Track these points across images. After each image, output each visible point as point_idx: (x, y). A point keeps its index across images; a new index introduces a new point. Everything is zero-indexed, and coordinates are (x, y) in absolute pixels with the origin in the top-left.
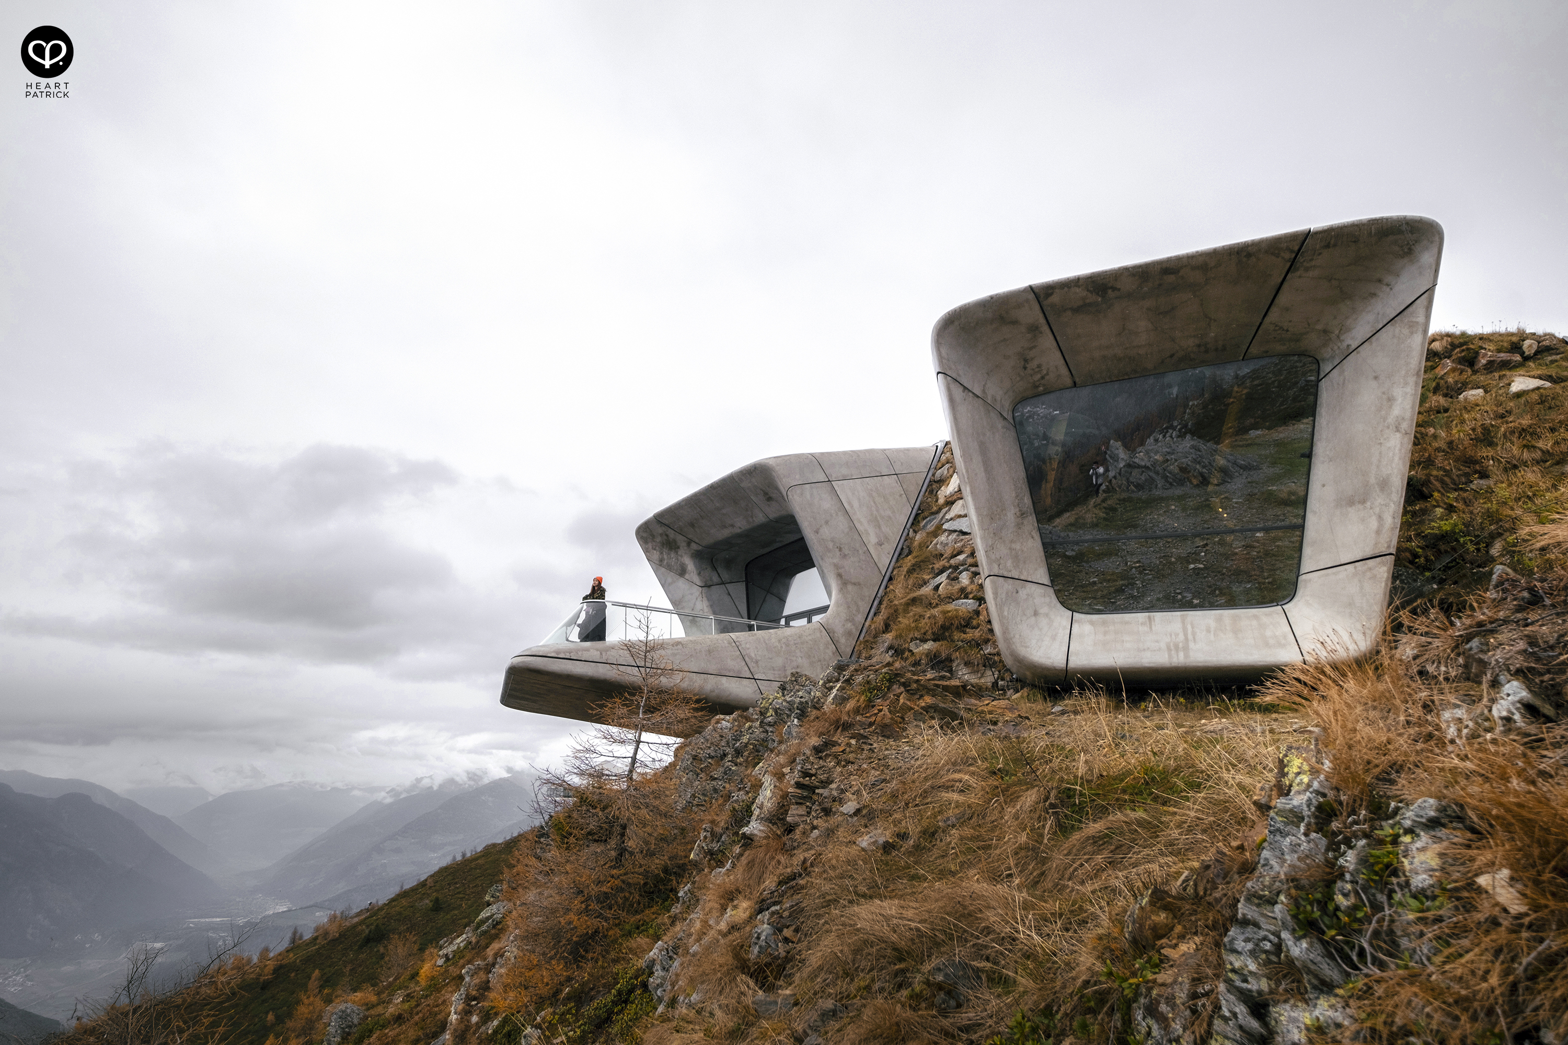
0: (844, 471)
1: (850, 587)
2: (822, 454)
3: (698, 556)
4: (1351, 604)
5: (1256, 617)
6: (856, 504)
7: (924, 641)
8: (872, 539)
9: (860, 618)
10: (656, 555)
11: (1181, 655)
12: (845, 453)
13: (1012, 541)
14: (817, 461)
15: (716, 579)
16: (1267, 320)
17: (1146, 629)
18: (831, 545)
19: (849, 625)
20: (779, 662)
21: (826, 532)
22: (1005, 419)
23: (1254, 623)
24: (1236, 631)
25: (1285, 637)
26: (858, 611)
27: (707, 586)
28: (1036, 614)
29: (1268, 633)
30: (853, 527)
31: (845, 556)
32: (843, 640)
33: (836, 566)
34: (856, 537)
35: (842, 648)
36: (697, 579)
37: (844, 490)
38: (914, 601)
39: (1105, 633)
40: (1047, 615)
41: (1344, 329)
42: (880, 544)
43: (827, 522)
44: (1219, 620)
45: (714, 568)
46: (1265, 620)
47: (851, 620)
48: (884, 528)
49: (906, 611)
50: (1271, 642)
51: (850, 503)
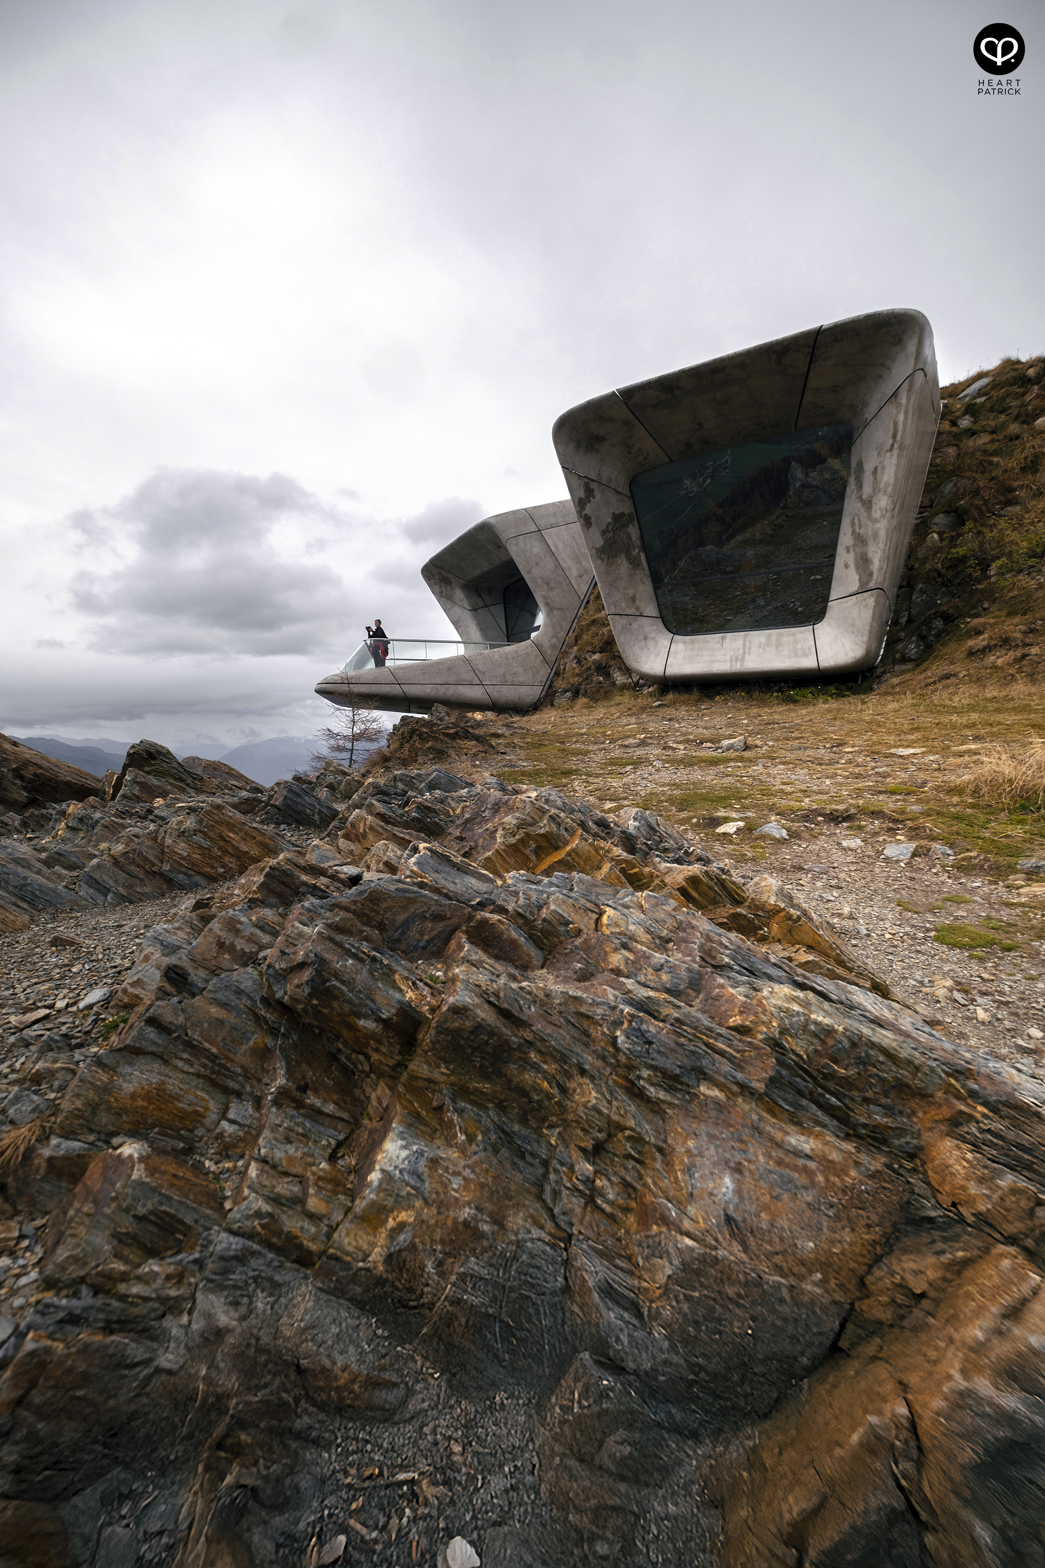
0: (552, 521)
1: (555, 612)
2: (534, 508)
3: (466, 587)
4: (853, 625)
5: (793, 634)
6: (561, 546)
7: (594, 653)
8: (573, 573)
9: (562, 634)
10: (437, 589)
11: (739, 664)
12: (553, 504)
13: (626, 588)
14: (529, 515)
15: (481, 603)
16: (805, 401)
17: (719, 646)
18: (540, 581)
19: (554, 640)
20: (501, 671)
21: (536, 572)
22: (620, 493)
23: (792, 639)
24: (778, 645)
25: (809, 649)
26: (561, 629)
27: (474, 609)
28: (645, 638)
29: (799, 647)
30: (558, 565)
31: (551, 589)
32: (549, 652)
33: (544, 597)
34: (561, 573)
35: (548, 658)
36: (466, 604)
37: (551, 536)
38: (594, 622)
39: (692, 650)
40: (654, 639)
41: (865, 404)
42: (580, 576)
43: (537, 564)
44: (769, 637)
45: (479, 595)
46: (799, 636)
47: (555, 636)
48: (583, 563)
49: (588, 630)
50: (800, 652)
51: (556, 547)
